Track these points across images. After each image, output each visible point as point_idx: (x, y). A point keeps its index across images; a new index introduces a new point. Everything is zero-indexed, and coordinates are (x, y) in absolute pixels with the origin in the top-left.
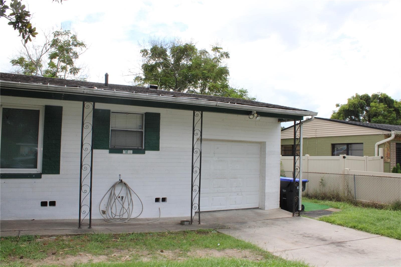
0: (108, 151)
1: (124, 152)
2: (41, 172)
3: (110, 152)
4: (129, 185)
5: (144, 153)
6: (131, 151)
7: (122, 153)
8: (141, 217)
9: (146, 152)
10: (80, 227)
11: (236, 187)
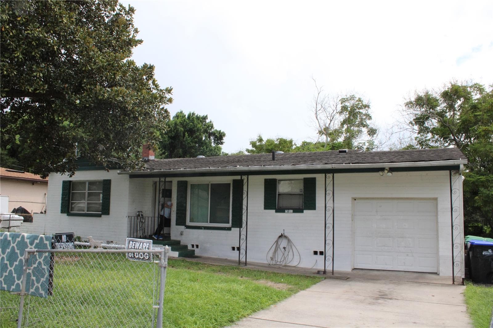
0: (274, 211)
1: (286, 211)
2: (231, 226)
3: (276, 212)
4: (290, 238)
5: (303, 212)
6: (292, 211)
7: (284, 212)
8: (298, 266)
9: (305, 211)
10: (239, 264)
11: (405, 247)
